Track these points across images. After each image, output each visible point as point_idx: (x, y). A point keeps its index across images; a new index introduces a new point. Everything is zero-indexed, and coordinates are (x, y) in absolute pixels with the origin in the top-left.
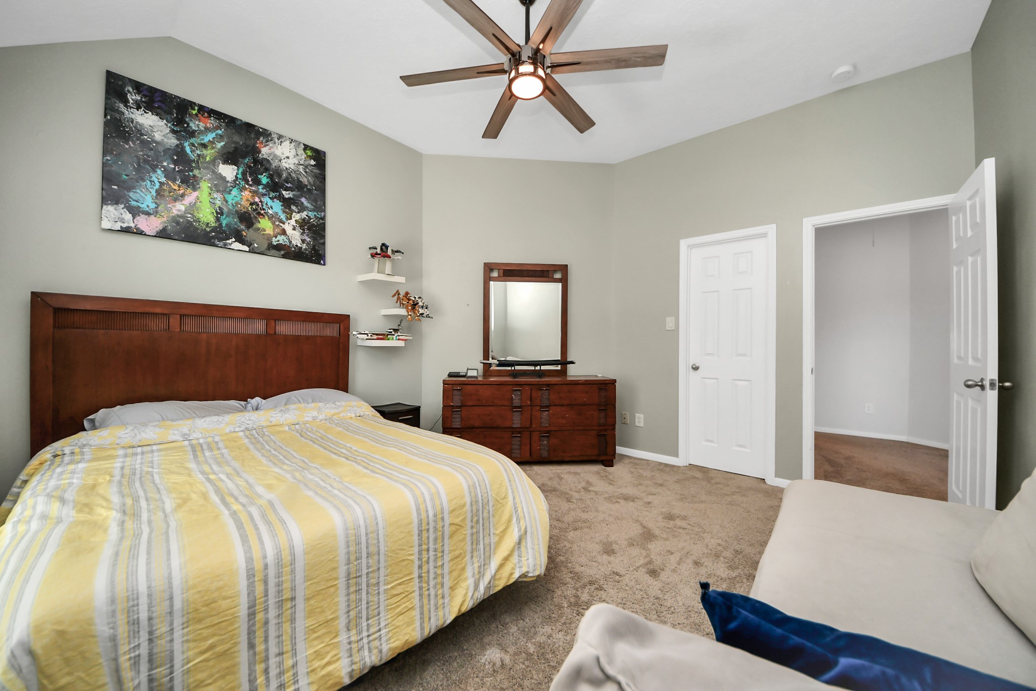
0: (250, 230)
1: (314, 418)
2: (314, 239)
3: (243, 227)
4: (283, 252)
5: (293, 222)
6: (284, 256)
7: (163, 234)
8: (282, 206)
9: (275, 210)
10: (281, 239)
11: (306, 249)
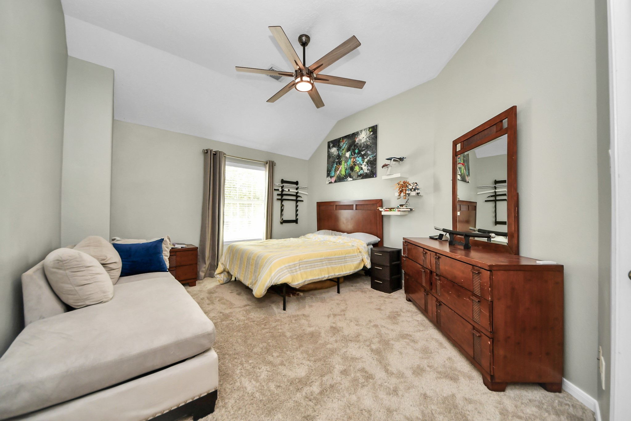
0: (353, 172)
1: (340, 242)
2: (372, 167)
3: (351, 172)
4: (361, 177)
5: (365, 163)
6: (362, 178)
7: (335, 182)
8: (362, 158)
9: (359, 161)
10: (361, 172)
11: (369, 173)
